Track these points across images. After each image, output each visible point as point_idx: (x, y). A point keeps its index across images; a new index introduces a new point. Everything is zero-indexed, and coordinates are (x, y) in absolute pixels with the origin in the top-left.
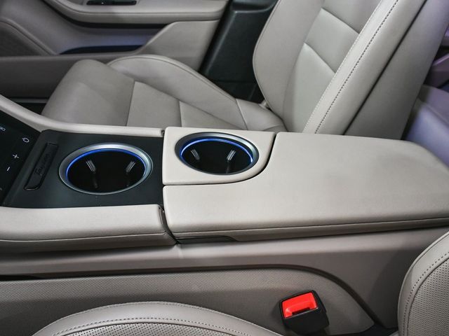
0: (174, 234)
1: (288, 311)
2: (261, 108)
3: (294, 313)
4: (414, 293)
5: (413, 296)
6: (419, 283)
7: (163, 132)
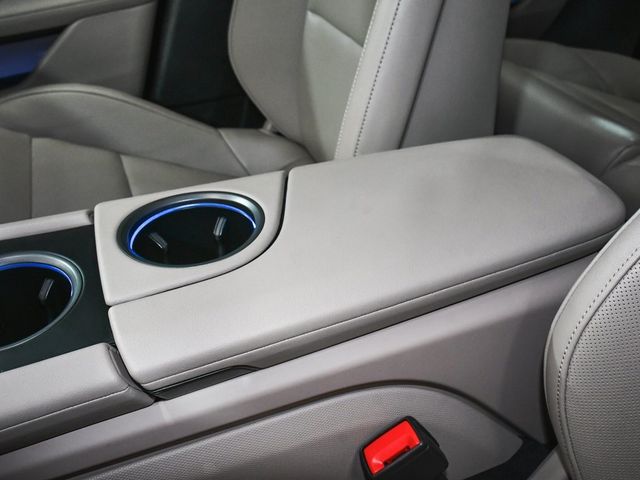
0: (144, 385)
1: (376, 462)
2: (265, 135)
3: (386, 463)
4: (563, 376)
5: (563, 382)
6: (567, 356)
7: (91, 215)
